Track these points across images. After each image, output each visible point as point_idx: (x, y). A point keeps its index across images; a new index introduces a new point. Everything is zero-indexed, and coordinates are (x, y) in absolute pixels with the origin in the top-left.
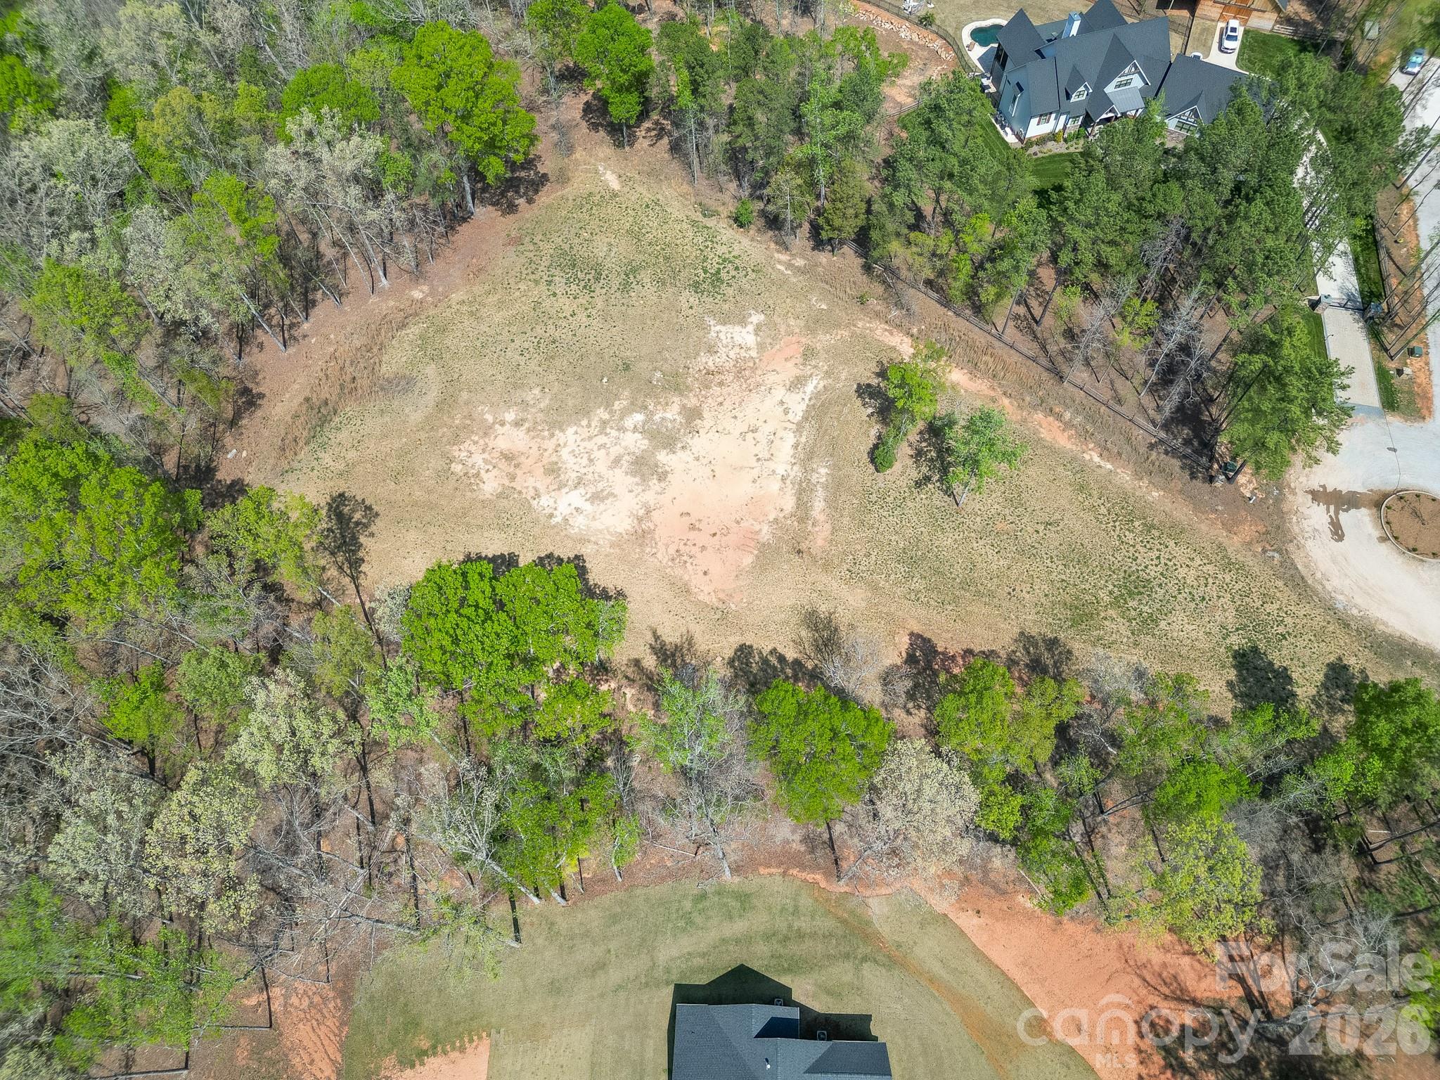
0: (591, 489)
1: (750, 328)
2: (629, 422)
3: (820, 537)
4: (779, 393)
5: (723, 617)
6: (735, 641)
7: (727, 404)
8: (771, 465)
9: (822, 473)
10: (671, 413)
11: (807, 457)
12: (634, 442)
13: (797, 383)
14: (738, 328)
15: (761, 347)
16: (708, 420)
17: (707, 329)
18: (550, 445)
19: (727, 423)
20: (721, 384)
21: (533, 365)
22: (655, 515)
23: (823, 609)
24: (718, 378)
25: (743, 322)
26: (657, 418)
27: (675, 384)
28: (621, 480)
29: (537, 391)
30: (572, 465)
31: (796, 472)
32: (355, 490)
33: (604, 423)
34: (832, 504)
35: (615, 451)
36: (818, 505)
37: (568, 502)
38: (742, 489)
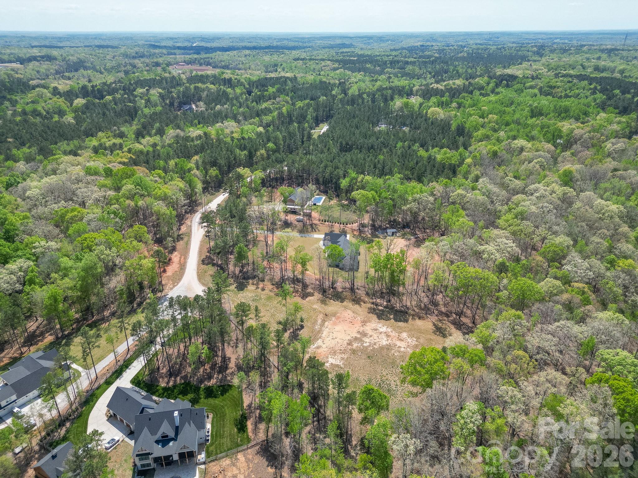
0: (377, 331)
1: (330, 362)
2: (368, 344)
3: (321, 316)
4: (324, 346)
5: (346, 308)
6: (343, 304)
7: (339, 345)
8: (329, 331)
9: (317, 327)
10: (355, 345)
11: (320, 331)
12: (367, 340)
13: (318, 347)
14: (334, 363)
15: (327, 357)
16: (345, 343)
17: (343, 364)
18: (390, 341)
19: (340, 341)
20: (341, 350)
21: (398, 361)
22: (360, 325)
23: (323, 306)
24: (341, 351)
25: (332, 364)
26: (360, 344)
27: (354, 352)
28: (370, 333)
29: (396, 354)
30: (383, 336)
31: (323, 329)
32: (442, 338)
33: (375, 344)
34: (316, 321)
35: (372, 338)
36: (319, 321)
37: (384, 329)
38: (338, 328)
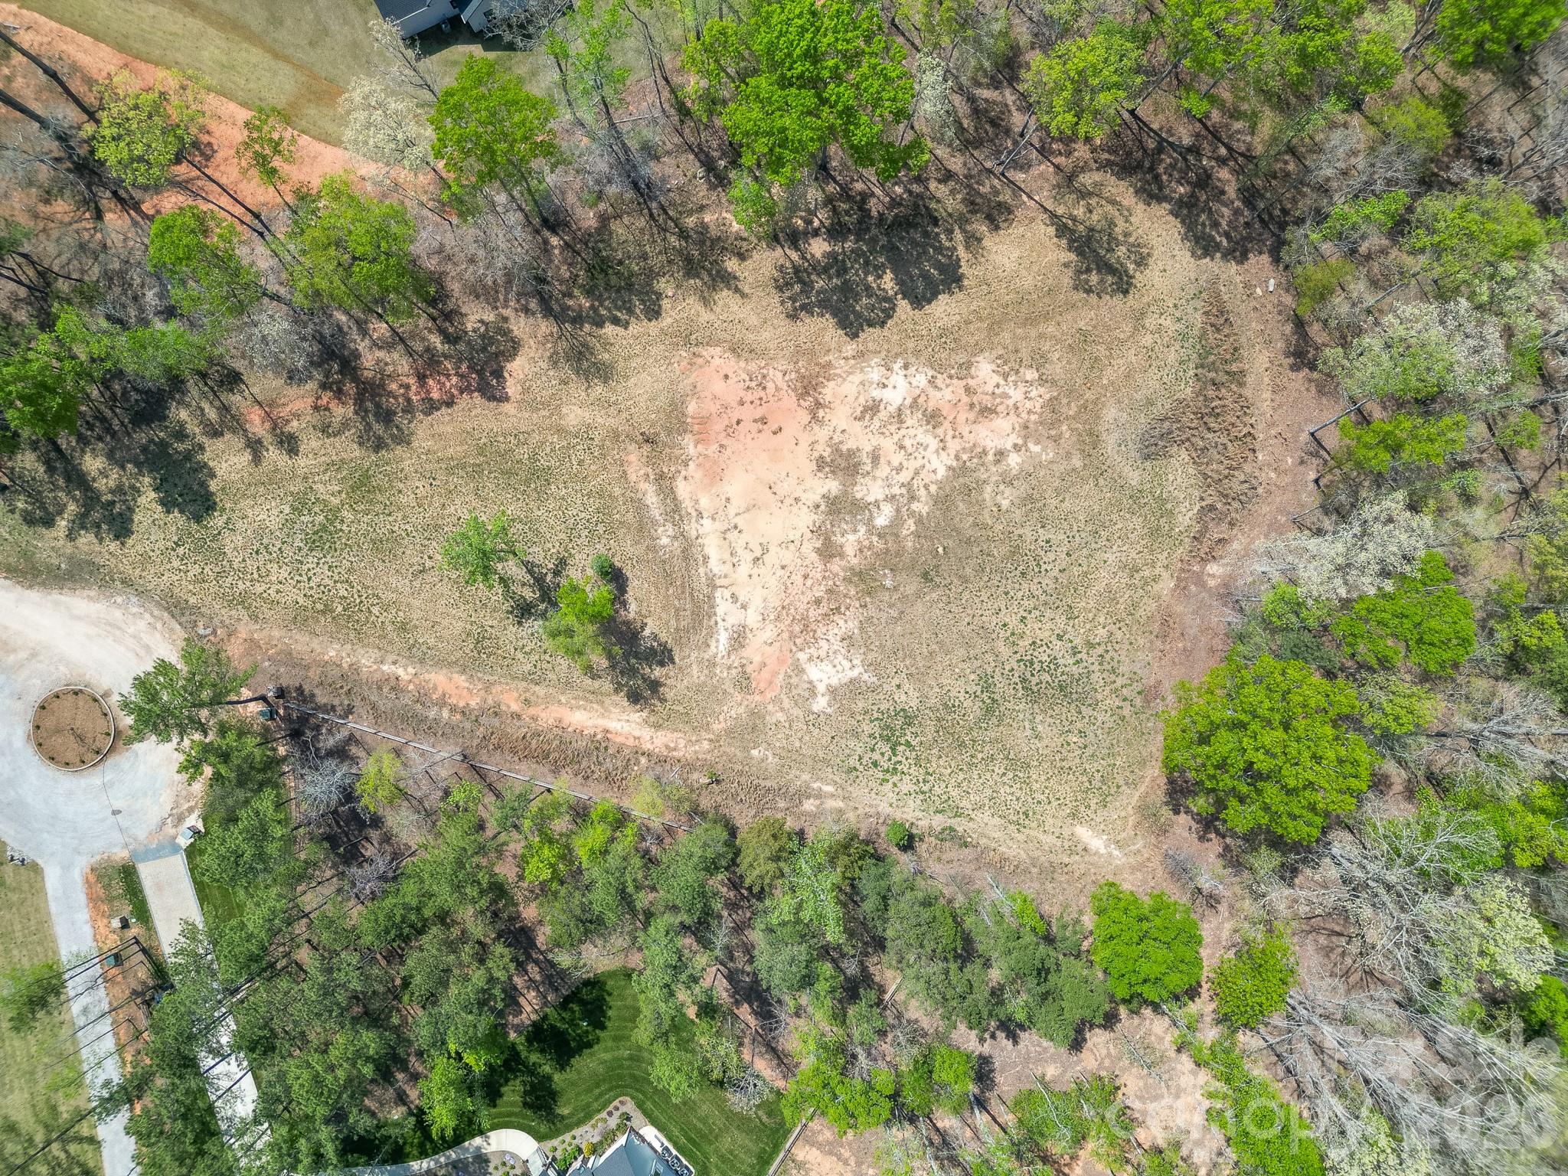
0: (883, 414)
1: (821, 688)
2: (888, 510)
3: (635, 461)
4: (752, 618)
5: (689, 338)
6: (666, 321)
7: (798, 579)
8: (719, 526)
9: (665, 537)
10: (851, 541)
11: (689, 551)
12: (870, 490)
13: (739, 639)
14: (835, 682)
15: (800, 670)
16: (809, 551)
17: (869, 665)
18: (953, 445)
19: (788, 556)
20: (818, 602)
21: (1027, 532)
22: (806, 417)
23: (599, 390)
24: (824, 608)
25: (833, 691)
26: (862, 529)
27: (863, 579)
28: (860, 439)
29: (1005, 504)
30: (916, 432)
31: (692, 529)
32: (1116, 303)
33: (913, 498)
34: (639, 506)
35: (883, 471)
36: (652, 499)
37: (898, 389)
38: (736, 486)
